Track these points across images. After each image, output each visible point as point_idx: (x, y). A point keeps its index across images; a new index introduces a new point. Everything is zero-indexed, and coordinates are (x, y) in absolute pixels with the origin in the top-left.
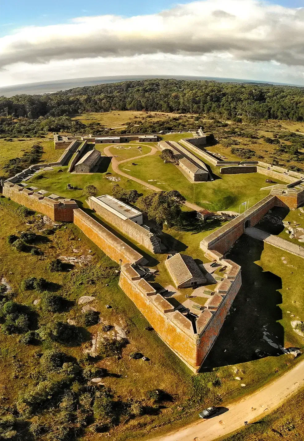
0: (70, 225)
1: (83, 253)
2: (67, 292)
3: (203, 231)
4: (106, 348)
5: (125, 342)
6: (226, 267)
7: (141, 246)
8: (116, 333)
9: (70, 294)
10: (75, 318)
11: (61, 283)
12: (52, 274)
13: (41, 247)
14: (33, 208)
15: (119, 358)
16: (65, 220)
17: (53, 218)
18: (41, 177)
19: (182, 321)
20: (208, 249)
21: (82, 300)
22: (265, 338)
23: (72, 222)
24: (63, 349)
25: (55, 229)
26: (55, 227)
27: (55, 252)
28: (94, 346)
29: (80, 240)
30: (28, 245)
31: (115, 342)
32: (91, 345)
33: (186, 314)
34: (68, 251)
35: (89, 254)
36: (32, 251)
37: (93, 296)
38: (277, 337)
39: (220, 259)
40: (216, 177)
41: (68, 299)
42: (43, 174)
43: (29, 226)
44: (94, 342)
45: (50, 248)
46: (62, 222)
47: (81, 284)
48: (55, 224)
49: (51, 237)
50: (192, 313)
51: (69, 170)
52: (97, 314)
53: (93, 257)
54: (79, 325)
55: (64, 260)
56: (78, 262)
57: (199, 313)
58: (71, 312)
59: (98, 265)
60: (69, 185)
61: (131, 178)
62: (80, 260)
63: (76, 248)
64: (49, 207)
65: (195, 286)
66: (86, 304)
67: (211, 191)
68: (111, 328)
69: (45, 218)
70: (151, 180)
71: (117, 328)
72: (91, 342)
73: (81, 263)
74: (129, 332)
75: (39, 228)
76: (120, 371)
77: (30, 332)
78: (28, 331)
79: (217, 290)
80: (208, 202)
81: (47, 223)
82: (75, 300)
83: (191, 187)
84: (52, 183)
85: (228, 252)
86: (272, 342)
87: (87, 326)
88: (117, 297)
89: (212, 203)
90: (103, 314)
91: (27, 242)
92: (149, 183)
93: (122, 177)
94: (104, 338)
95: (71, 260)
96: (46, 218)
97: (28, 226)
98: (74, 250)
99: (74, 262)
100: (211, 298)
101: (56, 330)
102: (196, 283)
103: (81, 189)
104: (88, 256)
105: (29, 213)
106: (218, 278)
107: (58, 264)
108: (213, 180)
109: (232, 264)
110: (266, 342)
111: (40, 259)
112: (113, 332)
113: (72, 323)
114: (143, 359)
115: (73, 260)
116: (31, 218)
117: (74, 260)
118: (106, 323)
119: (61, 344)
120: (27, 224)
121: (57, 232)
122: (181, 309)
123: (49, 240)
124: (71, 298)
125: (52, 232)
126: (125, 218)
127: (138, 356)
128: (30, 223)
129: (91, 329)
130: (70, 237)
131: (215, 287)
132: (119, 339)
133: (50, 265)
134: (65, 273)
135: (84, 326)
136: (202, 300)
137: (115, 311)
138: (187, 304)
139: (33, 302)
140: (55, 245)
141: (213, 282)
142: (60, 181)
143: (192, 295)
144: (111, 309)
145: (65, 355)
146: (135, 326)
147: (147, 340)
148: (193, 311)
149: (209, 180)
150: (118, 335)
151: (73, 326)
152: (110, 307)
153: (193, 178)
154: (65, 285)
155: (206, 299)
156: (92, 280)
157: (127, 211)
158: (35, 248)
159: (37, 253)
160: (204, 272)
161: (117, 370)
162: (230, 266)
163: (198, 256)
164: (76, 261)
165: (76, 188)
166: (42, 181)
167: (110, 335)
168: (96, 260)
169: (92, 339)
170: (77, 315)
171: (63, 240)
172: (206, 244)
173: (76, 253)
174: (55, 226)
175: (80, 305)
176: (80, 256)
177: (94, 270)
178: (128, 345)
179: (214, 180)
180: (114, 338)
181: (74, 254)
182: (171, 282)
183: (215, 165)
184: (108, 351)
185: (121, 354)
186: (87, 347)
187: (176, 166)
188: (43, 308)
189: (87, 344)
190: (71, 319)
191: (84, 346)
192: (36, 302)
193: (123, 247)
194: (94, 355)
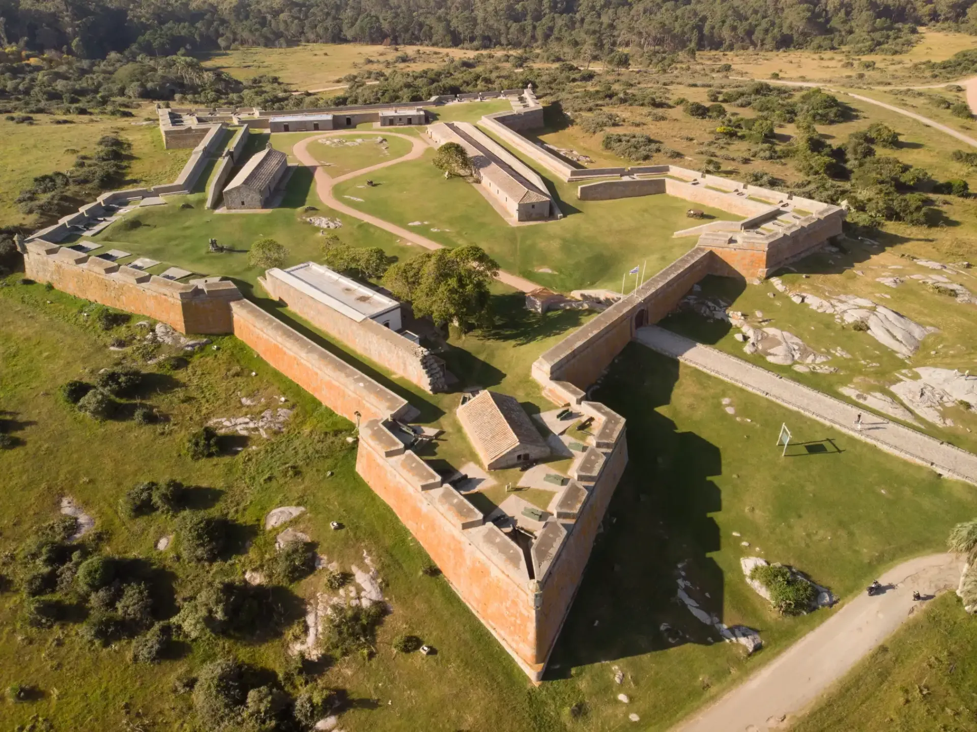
0: (227, 342)
1: (267, 406)
2: (238, 504)
3: (539, 338)
4: (340, 633)
5: (381, 611)
6: (591, 419)
7: (402, 378)
8: (359, 590)
9: (245, 509)
10: (262, 566)
11: (220, 485)
12: (199, 464)
13: (160, 402)
14: (124, 306)
15: (371, 655)
16: (214, 331)
17: (181, 327)
18: (134, 224)
19: (503, 549)
20: (551, 379)
21: (275, 518)
22: (681, 594)
23: (230, 333)
24: (244, 654)
25: (191, 354)
26: (189, 349)
27: (198, 411)
28: (312, 631)
29: (256, 375)
30: (123, 401)
31: (358, 610)
32: (306, 629)
33: (509, 530)
34: (233, 408)
35: (281, 407)
36: (138, 414)
37: (298, 505)
38: (707, 595)
39: (579, 402)
40: (568, 210)
41: (241, 521)
42: (139, 216)
43: (118, 352)
44: (310, 619)
45: (183, 402)
46: (206, 335)
47: (270, 479)
48: (186, 342)
49: (181, 375)
50: (522, 529)
51: (208, 204)
52: (311, 547)
53: (291, 413)
54: (275, 582)
55: (222, 428)
56: (256, 429)
57: (537, 528)
58: (253, 554)
59: (307, 430)
60: (213, 243)
61: (367, 218)
62: (261, 424)
63: (249, 396)
64: (166, 300)
65: (526, 462)
66: (285, 525)
67: (556, 244)
68: (346, 578)
69: (159, 329)
70: (417, 223)
71: (361, 578)
72: (305, 622)
73: (265, 430)
74: (387, 585)
75: (148, 355)
76: (377, 688)
77: (157, 626)
78: (152, 625)
79: (573, 473)
80: (550, 271)
81: (168, 340)
82: (258, 520)
83: (512, 235)
84: (170, 239)
85: (596, 383)
86: (697, 607)
87: (292, 580)
88: (357, 501)
89: (561, 272)
90: (326, 545)
91: (120, 393)
92: (412, 230)
93: (343, 216)
94: (334, 607)
95: (240, 425)
96: (163, 329)
97: (114, 352)
98: (244, 400)
99: (247, 429)
100: (560, 492)
101: (221, 606)
102: (526, 457)
103: (246, 251)
104: (281, 411)
105: (115, 319)
106: (576, 446)
107: (208, 439)
108: (561, 218)
109: (605, 414)
110: (684, 606)
111: (162, 434)
112: (352, 588)
113: (256, 579)
114: (424, 650)
115: (244, 426)
116: (122, 331)
117: (247, 423)
118: (334, 567)
119: (237, 640)
120: (112, 348)
121: (196, 360)
122: (499, 518)
123: (176, 384)
124: (247, 519)
125: (182, 362)
126: (359, 317)
127: (411, 644)
128: (121, 344)
129: (301, 589)
130: (229, 370)
131: (567, 468)
132: (365, 603)
133: (187, 445)
134: (227, 459)
135: (284, 583)
136: (543, 497)
137: (351, 534)
138: (511, 506)
139: (156, 546)
140: (194, 394)
141: (565, 454)
142: (188, 232)
143: (520, 484)
144: (343, 531)
145: (250, 667)
146: (401, 567)
147: (428, 601)
148: (526, 523)
149: (551, 215)
150: (363, 594)
151: (260, 586)
152: (340, 526)
153: (516, 215)
154: (230, 487)
155: (551, 495)
156: (293, 467)
157: (364, 299)
158: (143, 406)
159: (151, 418)
160: (544, 431)
161: (369, 688)
162: (600, 419)
163: (528, 395)
164: (251, 425)
165: (231, 250)
166: (138, 235)
167: (344, 596)
168: (298, 420)
169: (304, 613)
170: (267, 556)
171: (212, 379)
172: (547, 367)
173: (248, 406)
174: (188, 346)
175: (270, 532)
176: (261, 412)
177: (297, 443)
178: (387, 618)
179: (565, 216)
180: (354, 603)
181: (244, 410)
182: (474, 457)
183: (566, 180)
184: (344, 640)
185: (373, 642)
186: (296, 638)
187: (475, 185)
188: (185, 555)
189: (296, 629)
190: (254, 570)
191: (289, 635)
192: (163, 544)
193: (362, 384)
194: (315, 655)
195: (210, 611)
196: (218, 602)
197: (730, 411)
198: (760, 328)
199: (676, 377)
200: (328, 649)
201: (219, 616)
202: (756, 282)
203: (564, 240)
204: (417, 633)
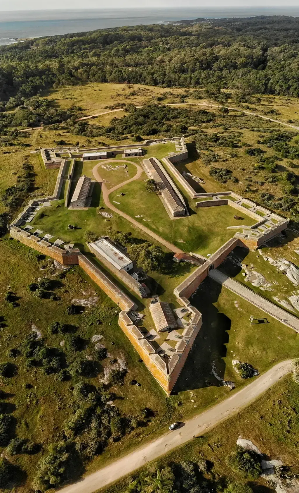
0: (77, 268)
1: (90, 296)
2: (83, 332)
3: (177, 276)
4: (114, 378)
5: (125, 372)
6: (191, 313)
7: (133, 291)
8: (119, 365)
9: (85, 334)
10: (91, 354)
11: (77, 325)
12: (71, 316)
13: (58, 292)
14: (44, 252)
15: (122, 385)
16: (73, 264)
17: (62, 261)
18: (42, 216)
19: (161, 363)
20: (180, 296)
21: (95, 338)
22: (213, 371)
23: (78, 265)
25: (65, 273)
26: (65, 270)
27: (69, 296)
28: (106, 376)
29: (87, 282)
30: (46, 291)
31: (119, 372)
32: (104, 375)
33: (162, 355)
34: (79, 295)
35: (95, 296)
36: (52, 297)
37: (101, 335)
39: (188, 306)
40: (192, 212)
41: (84, 338)
42: (43, 212)
43: (43, 271)
44: (105, 372)
45: (65, 292)
46: (70, 265)
47: (92, 324)
48: (64, 268)
49: (63, 281)
50: (167, 355)
51: (66, 205)
52: (105, 350)
53: (98, 298)
54: (95, 359)
55: (76, 303)
56: (87, 304)
57: (171, 354)
58: (88, 350)
59: (103, 306)
61: (121, 214)
62: (89, 303)
63: (85, 291)
64: (57, 254)
65: (170, 330)
66: (97, 342)
67: (186, 229)
68: (115, 361)
69: (55, 262)
70: (138, 216)
71: (119, 361)
73: (90, 305)
74: (127, 364)
75: (53, 273)
76: (124, 394)
79: (184, 334)
80: (183, 242)
81: (58, 267)
82: (89, 339)
83: (171, 224)
84: (54, 222)
85: (195, 292)
87: (100, 360)
88: (118, 335)
89: (187, 242)
90: (109, 350)
91: (46, 289)
92: (137, 219)
93: (113, 212)
94: (112, 370)
95: (82, 302)
96: (56, 263)
97: (42, 271)
98: (83, 293)
99: (84, 304)
100: (179, 342)
102: (170, 328)
103: (81, 228)
104: (95, 298)
105: (41, 257)
106: (186, 324)
107: (73, 309)
109: (195, 312)
110: (213, 375)
111: (59, 304)
112: (117, 365)
113: (90, 358)
114: (137, 385)
116: (43, 262)
117: (84, 302)
118: (112, 357)
120: (41, 269)
121: (67, 275)
122: (160, 352)
123: (62, 285)
124: (86, 338)
125: (63, 275)
126: (119, 268)
127: (134, 382)
128: (43, 267)
129: (102, 363)
130: (78, 280)
131: (182, 332)
132: (121, 370)
133: (67, 310)
134: (79, 315)
135: (97, 361)
136: (173, 343)
137: (117, 346)
138: (164, 347)
139: (59, 344)
140: (68, 289)
141: (182, 327)
142: (60, 219)
143: (167, 338)
144: (114, 346)
146: (131, 358)
147: (139, 370)
148: (168, 353)
149: (186, 215)
150: (120, 366)
151: (90, 361)
152: (114, 344)
153: (173, 215)
154: (80, 326)
155: (176, 342)
156: (99, 321)
157: (121, 258)
158: (53, 294)
159: (55, 299)
160: (176, 317)
161: (121, 394)
162: (194, 314)
163: (172, 300)
164: (86, 303)
165: (76, 228)
166: (45, 220)
167: (115, 367)
168: (100, 301)
169: (103, 371)
170: (92, 352)
171: (73, 283)
172: (178, 293)
173: (85, 295)
175: (93, 343)
176: (89, 298)
177: (100, 310)
178: (127, 374)
179: (190, 215)
180: (118, 369)
181: (84, 297)
182: (154, 327)
183: (192, 198)
184: (115, 380)
185: (123, 381)
186: (101, 378)
187: (159, 196)
188: (68, 348)
189: (101, 375)
190: (89, 355)
191: (99, 377)
192: (62, 344)
193: (120, 295)
194: (107, 383)
195: (77, 370)
196: (79, 368)
197: (236, 306)
198: (251, 271)
199: (220, 291)
200: (110, 382)
201: (80, 371)
202: (253, 251)
203: (189, 227)
204: (136, 379)
